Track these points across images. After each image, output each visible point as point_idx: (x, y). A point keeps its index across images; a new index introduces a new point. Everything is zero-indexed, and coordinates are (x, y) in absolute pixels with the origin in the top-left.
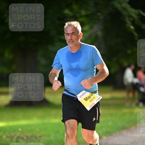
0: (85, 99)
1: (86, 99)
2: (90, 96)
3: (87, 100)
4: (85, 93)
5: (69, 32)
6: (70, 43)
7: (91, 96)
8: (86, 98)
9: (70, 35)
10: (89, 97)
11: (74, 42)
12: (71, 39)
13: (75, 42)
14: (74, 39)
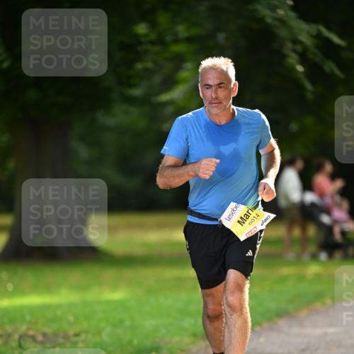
0: (239, 222)
1: (242, 222)
2: (248, 212)
3: (244, 223)
4: (236, 207)
5: (210, 82)
6: (214, 105)
7: (250, 212)
8: (241, 218)
9: (214, 88)
10: (247, 215)
11: (221, 103)
12: (217, 98)
13: (224, 103)
14: (223, 98)
